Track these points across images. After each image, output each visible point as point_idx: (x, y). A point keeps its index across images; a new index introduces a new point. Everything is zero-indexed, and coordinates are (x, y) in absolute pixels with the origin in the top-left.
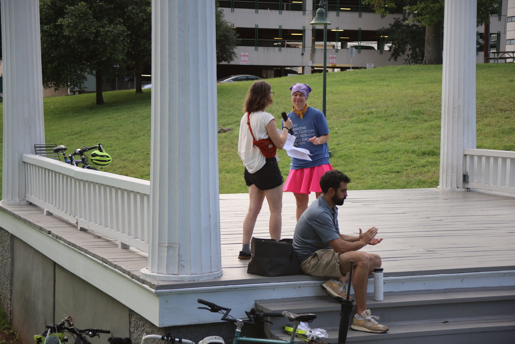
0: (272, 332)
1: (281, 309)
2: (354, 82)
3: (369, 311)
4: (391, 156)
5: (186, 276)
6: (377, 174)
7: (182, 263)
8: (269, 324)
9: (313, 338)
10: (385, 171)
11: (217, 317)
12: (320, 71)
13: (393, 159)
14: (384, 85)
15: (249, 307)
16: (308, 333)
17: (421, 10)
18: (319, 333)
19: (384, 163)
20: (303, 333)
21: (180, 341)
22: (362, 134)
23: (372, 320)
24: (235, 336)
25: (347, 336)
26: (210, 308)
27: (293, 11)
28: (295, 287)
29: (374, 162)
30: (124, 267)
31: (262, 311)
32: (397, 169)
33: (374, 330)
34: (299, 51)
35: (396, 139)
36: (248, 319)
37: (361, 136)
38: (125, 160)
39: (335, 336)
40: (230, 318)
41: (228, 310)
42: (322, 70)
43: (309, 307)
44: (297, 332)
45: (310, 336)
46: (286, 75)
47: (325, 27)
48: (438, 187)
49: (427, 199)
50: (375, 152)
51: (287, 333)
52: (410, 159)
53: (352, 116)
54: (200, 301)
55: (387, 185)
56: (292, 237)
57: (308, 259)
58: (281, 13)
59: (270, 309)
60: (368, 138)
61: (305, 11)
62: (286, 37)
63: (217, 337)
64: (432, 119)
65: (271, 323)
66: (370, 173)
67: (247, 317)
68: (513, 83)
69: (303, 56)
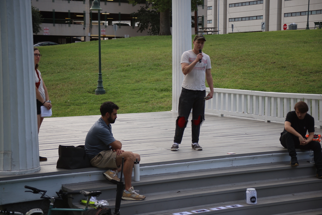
0: (74, 204)
1: (79, 189)
2: (118, 46)
3: (132, 187)
4: (142, 92)
5: (16, 171)
6: (134, 103)
7: (13, 163)
8: (71, 199)
9: (99, 206)
10: (139, 101)
11: (38, 197)
12: (96, 39)
13: (143, 94)
14: (136, 48)
15: (58, 188)
16: (96, 203)
17: (157, 2)
18: (103, 203)
19: (138, 97)
20: (93, 203)
21: (13, 213)
22: (124, 79)
23: (136, 193)
24: (50, 207)
25: (121, 204)
26: (33, 191)
27: (77, 1)
28: (87, 175)
29: (132, 96)
31: (67, 191)
32: (146, 100)
33: (138, 199)
34: (82, 26)
35: (144, 82)
36: (58, 197)
37: (123, 80)
39: (114, 204)
40: (46, 196)
41: (45, 192)
42: (98, 39)
43: (97, 187)
44: (89, 203)
45: (97, 205)
46: (74, 42)
47: (98, 12)
48: (172, 110)
49: (165, 118)
50: (132, 90)
51: (83, 204)
52: (154, 94)
53: (117, 68)
54: (26, 187)
55: (140, 110)
56: (84, 144)
57: (95, 157)
58: (69, 2)
59: (72, 190)
60: (128, 81)
61: (85, 1)
62: (73, 17)
63: (38, 209)
64: (166, 69)
65: (72, 198)
66: (129, 103)
67: (57, 195)
68: (213, 47)
69: (85, 30)
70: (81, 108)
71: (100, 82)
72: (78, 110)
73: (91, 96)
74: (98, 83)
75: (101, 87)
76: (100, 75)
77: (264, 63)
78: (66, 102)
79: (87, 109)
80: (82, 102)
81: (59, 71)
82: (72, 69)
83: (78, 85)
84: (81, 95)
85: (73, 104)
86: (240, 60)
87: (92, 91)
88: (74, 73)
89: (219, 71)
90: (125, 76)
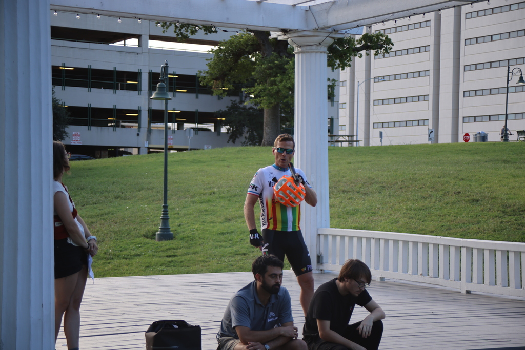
2: (194, 162)
4: (236, 237)
6: (223, 256)
10: (231, 253)
13: (238, 240)
14: (224, 166)
17: (259, 92)
19: (229, 245)
22: (205, 215)
27: (128, 91)
29: (218, 243)
32: (242, 251)
34: (134, 131)
37: (204, 217)
46: (121, 155)
47: (165, 102)
50: (219, 234)
53: (193, 196)
55: (233, 268)
58: (115, 93)
60: (212, 219)
61: (141, 90)
62: (121, 116)
66: (215, 256)
68: (352, 166)
69: (139, 137)
70: (132, 264)
71: (165, 220)
72: (125, 267)
73: (148, 243)
74: (161, 222)
75: (165, 229)
76: (165, 207)
77: (441, 193)
78: (105, 253)
79: (142, 265)
80: (133, 253)
81: (94, 201)
82: (118, 198)
83: (126, 225)
84: (132, 241)
85: (118, 256)
86: (401, 188)
87: (151, 234)
88: (120, 205)
89: (366, 205)
90: (206, 211)
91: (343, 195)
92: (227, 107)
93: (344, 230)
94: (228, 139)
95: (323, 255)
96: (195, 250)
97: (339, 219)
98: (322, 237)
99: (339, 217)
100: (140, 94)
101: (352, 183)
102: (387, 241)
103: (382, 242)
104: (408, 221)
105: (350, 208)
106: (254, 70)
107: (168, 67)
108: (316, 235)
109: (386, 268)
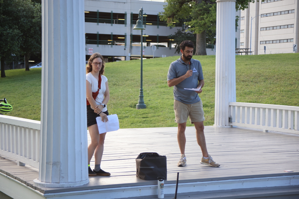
2: (157, 64)
5: (65, 184)
7: (62, 175)
17: (194, 24)
22: (164, 94)
27: (119, 24)
28: (137, 190)
29: (171, 111)
30: (22, 178)
34: (123, 47)
37: (163, 96)
38: (19, 110)
46: (116, 61)
48: (214, 125)
49: (208, 132)
53: (157, 84)
58: (112, 25)
60: (167, 97)
61: (126, 24)
62: (115, 39)
66: (169, 117)
68: (248, 66)
69: (126, 50)
70: (123, 121)
71: (141, 97)
73: (132, 110)
74: (139, 98)
75: (142, 102)
76: (141, 90)
79: (129, 122)
80: (124, 115)
82: (115, 85)
83: (120, 100)
84: (123, 109)
86: (277, 79)
87: (133, 105)
88: (116, 89)
89: (256, 89)
90: (164, 92)
91: (243, 83)
92: (175, 33)
93: (244, 103)
94: (175, 51)
95: (232, 117)
96: (159, 114)
97: (241, 97)
98: (232, 107)
99: (241, 96)
100: (126, 26)
101: (248, 76)
102: (270, 109)
103: (267, 110)
104: (281, 98)
105: (247, 91)
106: (191, 11)
107: (143, 11)
108: (228, 106)
109: (269, 125)
